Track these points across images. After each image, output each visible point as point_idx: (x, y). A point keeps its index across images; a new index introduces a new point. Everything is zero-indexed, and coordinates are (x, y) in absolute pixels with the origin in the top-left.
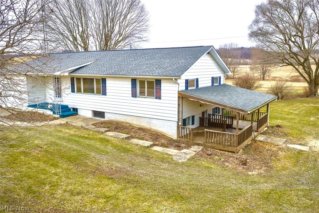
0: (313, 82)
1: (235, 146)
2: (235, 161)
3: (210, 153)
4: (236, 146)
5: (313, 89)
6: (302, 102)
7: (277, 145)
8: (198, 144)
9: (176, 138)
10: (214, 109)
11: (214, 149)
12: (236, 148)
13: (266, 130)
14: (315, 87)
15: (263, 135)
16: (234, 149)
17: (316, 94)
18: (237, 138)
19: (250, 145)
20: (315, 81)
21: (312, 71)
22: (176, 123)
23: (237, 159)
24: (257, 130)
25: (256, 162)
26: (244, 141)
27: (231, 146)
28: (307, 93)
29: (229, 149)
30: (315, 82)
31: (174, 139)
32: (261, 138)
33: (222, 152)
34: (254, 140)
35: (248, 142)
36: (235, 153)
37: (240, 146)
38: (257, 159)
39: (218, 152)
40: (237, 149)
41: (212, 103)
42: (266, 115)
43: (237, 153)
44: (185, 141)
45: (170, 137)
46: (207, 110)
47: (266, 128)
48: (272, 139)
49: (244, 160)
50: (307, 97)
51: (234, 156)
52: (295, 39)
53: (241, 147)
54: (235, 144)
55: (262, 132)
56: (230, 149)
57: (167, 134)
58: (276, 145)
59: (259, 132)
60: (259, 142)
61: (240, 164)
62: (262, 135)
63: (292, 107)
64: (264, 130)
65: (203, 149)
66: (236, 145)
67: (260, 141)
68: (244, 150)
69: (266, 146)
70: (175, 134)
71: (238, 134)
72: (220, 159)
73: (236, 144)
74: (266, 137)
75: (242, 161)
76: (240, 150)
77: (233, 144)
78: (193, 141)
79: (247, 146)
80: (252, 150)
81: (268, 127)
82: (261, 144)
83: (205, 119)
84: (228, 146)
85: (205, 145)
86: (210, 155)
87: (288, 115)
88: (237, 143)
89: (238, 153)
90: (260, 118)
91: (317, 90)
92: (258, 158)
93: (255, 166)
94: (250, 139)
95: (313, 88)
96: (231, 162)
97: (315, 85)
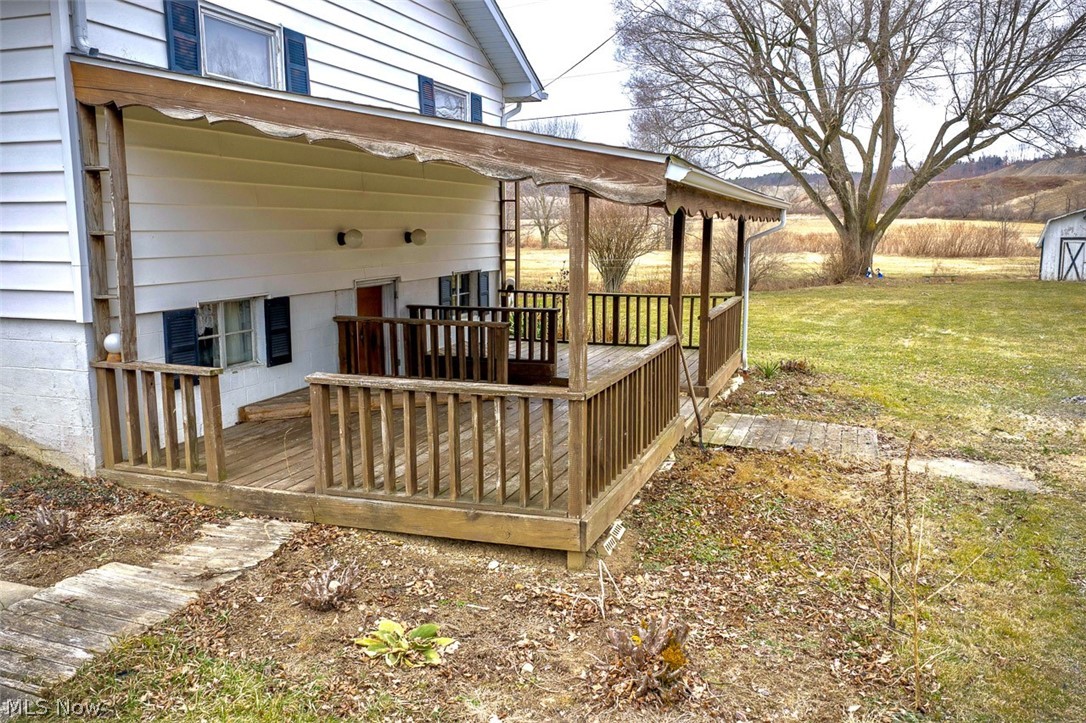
0: (856, 225)
1: (569, 496)
2: (567, 656)
3: (334, 585)
4: (577, 497)
5: (858, 253)
6: (829, 296)
7: (850, 471)
8: (265, 507)
9: (92, 462)
10: (445, 284)
11: (391, 541)
12: (578, 513)
13: (741, 389)
14: (863, 245)
15: (734, 411)
16: (555, 527)
17: (869, 269)
18: (576, 427)
19: (676, 479)
20: (861, 221)
21: (852, 184)
22: (81, 337)
23: (584, 622)
24: (702, 382)
25: (758, 635)
26: (632, 449)
27: (531, 501)
28: (838, 265)
29: (511, 525)
30: (861, 226)
31: (78, 474)
32: (731, 430)
33: (459, 558)
34: (694, 445)
35: (656, 458)
36: (572, 561)
37: (610, 493)
38: (759, 599)
39: (418, 561)
40: (583, 525)
41: (351, 129)
42: (730, 310)
43: (588, 554)
44: (163, 484)
45: (47, 458)
46: (396, 280)
47: (739, 380)
48: (797, 429)
49: (653, 640)
50: (839, 283)
51: (557, 589)
52: (783, 62)
53: (618, 499)
54: (565, 482)
55: (726, 394)
56: (526, 527)
57: (25, 440)
58: (840, 470)
59: (712, 394)
60: (731, 459)
61: (619, 688)
62: (734, 415)
63: (800, 308)
64: (735, 387)
65: (295, 547)
66: (569, 494)
67: (729, 449)
68: (635, 521)
69: (787, 481)
70: (79, 432)
71: (590, 394)
72: (422, 650)
73: (575, 482)
74: (761, 422)
75: (642, 661)
76: (607, 533)
77: (551, 481)
78: (222, 477)
79: (658, 490)
80: (697, 516)
81: (744, 374)
82: (747, 470)
83: (386, 327)
84: (506, 499)
85: (322, 503)
86: (328, 607)
87: (805, 333)
88: (583, 474)
89: (590, 554)
90: (713, 312)
91: (869, 253)
92: (761, 589)
93: (763, 691)
94: (668, 437)
95: (856, 247)
96: (528, 667)
97: (861, 236)
